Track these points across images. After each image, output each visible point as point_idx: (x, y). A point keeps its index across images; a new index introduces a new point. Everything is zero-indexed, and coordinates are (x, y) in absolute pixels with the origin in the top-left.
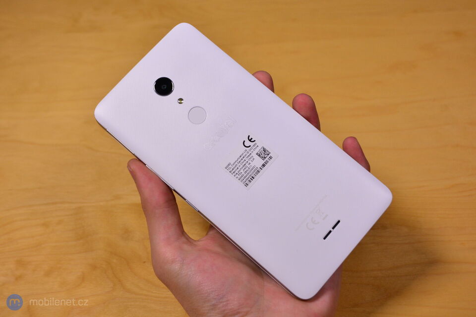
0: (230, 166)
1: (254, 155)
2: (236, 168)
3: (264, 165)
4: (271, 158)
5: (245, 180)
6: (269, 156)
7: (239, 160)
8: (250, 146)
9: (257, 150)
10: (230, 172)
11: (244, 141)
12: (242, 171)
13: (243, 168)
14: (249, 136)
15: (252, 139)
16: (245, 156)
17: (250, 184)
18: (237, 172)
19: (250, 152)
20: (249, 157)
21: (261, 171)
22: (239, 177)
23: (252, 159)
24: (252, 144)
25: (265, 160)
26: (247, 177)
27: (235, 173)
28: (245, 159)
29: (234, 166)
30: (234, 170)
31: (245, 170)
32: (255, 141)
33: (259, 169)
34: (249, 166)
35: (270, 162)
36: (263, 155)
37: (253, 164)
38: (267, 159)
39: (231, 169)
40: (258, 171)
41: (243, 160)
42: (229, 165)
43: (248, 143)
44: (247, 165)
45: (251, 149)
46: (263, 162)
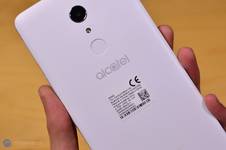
0: (113, 98)
1: (136, 94)
2: (117, 101)
3: (141, 105)
4: (149, 100)
5: (122, 113)
6: (148, 98)
7: (122, 95)
8: (135, 85)
9: (139, 91)
10: (112, 103)
11: (131, 80)
12: (121, 105)
13: (123, 103)
14: (136, 77)
15: (138, 80)
16: (128, 92)
17: (125, 118)
18: (117, 104)
19: (133, 91)
20: (131, 95)
21: (138, 110)
22: (118, 109)
23: (132, 97)
24: (137, 84)
25: (144, 101)
26: (124, 111)
27: (115, 105)
28: (127, 95)
29: (116, 98)
30: (115, 102)
31: (125, 105)
32: (140, 82)
33: (136, 107)
34: (128, 102)
35: (147, 104)
36: (143, 96)
37: (132, 101)
38: (145, 100)
39: (113, 101)
40: (135, 109)
41: (126, 96)
42: (112, 96)
43: (133, 82)
44: (127, 100)
45: (134, 88)
46: (141, 102)
